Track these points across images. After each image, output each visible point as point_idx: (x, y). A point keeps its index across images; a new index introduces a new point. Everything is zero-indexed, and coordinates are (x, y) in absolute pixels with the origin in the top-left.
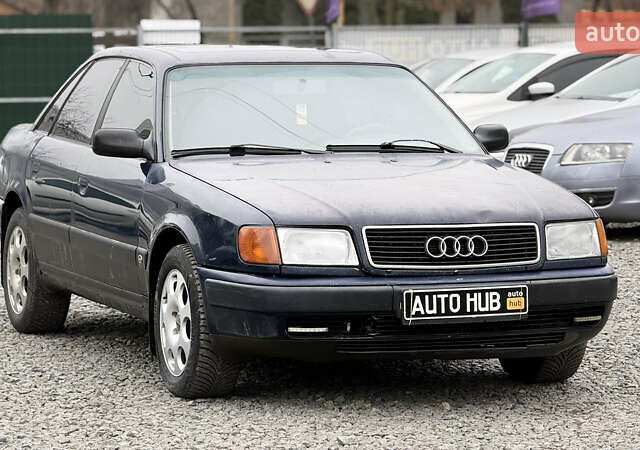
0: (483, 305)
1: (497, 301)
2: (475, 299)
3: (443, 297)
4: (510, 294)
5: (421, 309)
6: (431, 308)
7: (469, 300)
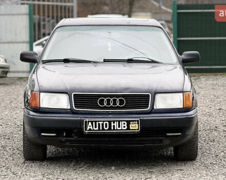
0: (119, 127)
1: (125, 125)
2: (115, 124)
3: (101, 123)
4: (131, 123)
5: (91, 128)
6: (96, 127)
7: (112, 124)
